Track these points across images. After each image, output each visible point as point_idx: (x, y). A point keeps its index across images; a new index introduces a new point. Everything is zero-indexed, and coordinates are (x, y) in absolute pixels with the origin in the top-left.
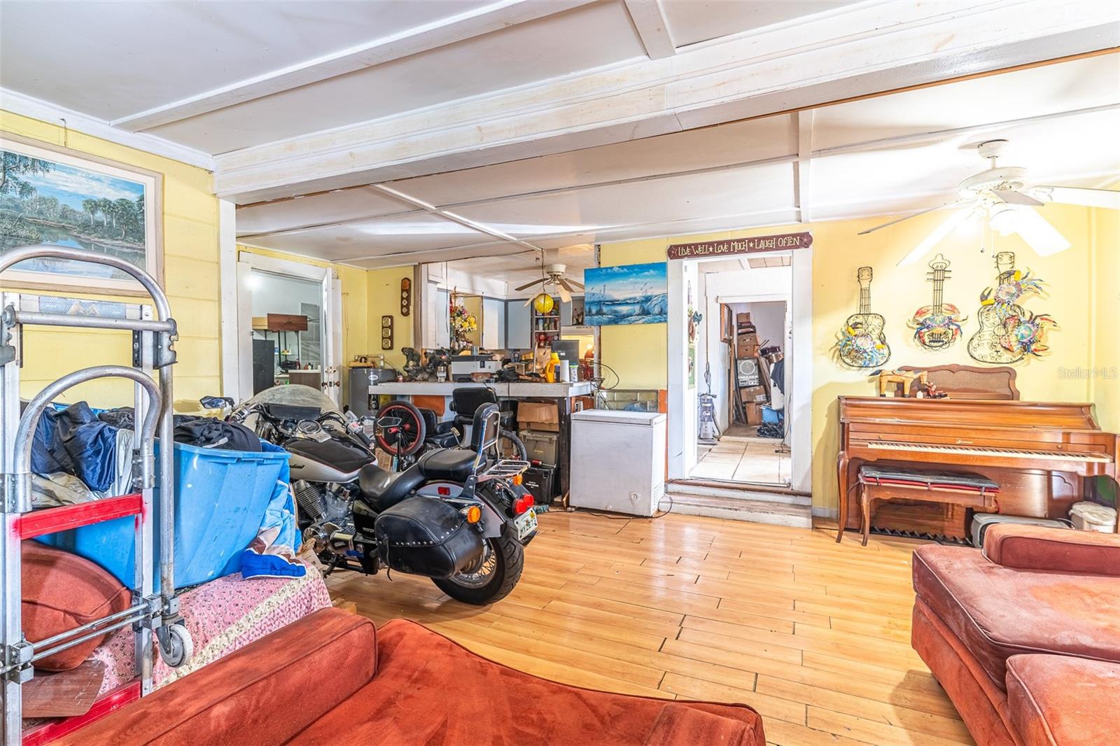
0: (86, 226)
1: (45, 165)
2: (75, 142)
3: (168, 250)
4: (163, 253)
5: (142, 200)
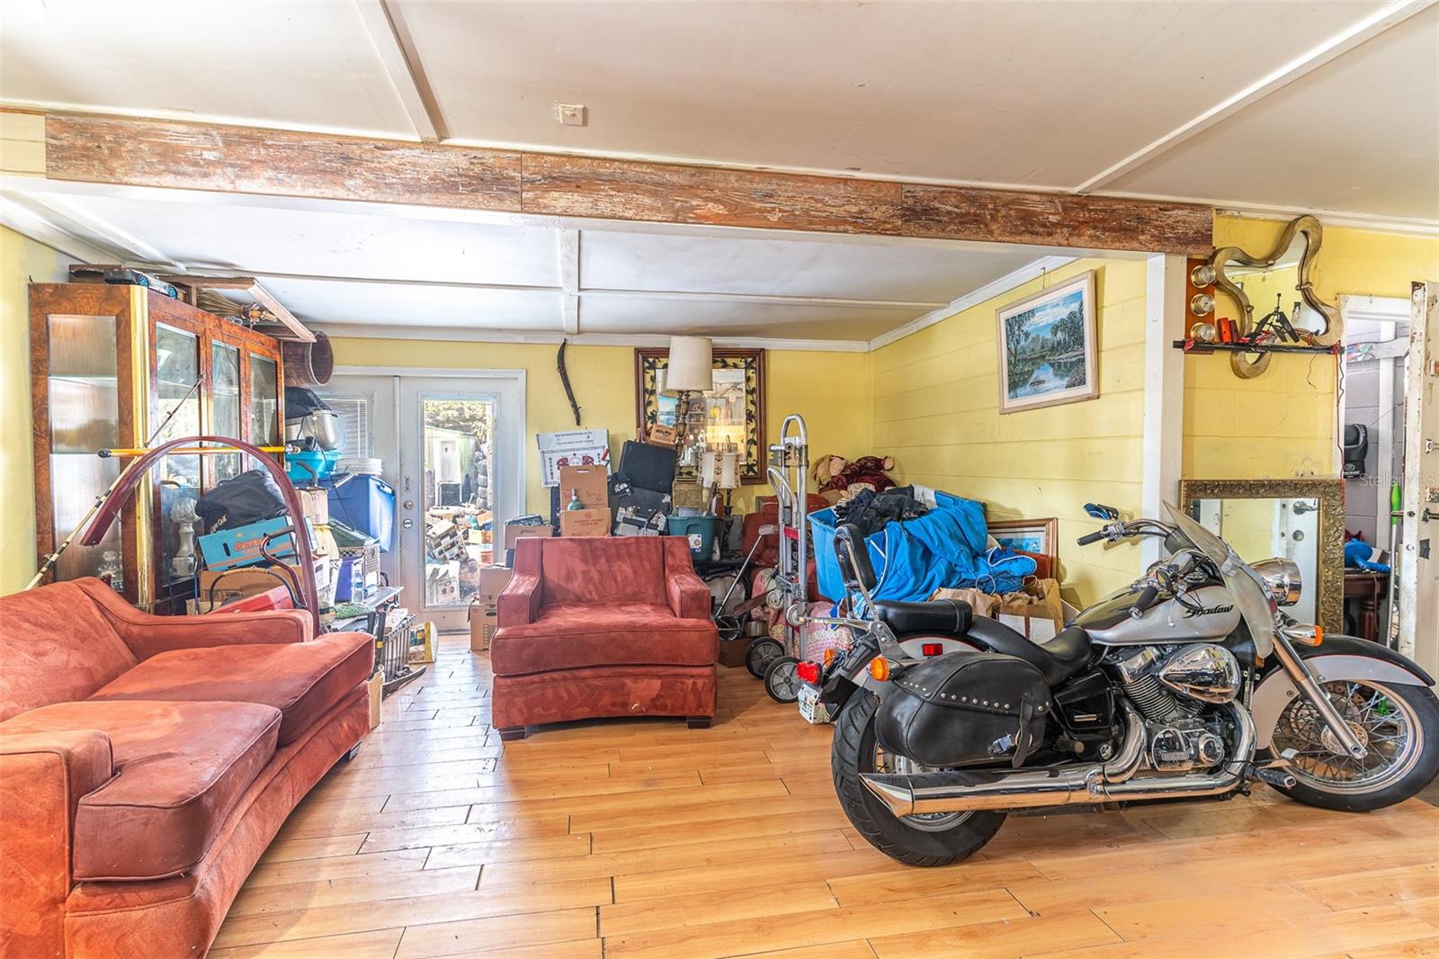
0: (1053, 350)
1: (1032, 312)
3: (1105, 345)
4: (1098, 351)
5: (1081, 305)
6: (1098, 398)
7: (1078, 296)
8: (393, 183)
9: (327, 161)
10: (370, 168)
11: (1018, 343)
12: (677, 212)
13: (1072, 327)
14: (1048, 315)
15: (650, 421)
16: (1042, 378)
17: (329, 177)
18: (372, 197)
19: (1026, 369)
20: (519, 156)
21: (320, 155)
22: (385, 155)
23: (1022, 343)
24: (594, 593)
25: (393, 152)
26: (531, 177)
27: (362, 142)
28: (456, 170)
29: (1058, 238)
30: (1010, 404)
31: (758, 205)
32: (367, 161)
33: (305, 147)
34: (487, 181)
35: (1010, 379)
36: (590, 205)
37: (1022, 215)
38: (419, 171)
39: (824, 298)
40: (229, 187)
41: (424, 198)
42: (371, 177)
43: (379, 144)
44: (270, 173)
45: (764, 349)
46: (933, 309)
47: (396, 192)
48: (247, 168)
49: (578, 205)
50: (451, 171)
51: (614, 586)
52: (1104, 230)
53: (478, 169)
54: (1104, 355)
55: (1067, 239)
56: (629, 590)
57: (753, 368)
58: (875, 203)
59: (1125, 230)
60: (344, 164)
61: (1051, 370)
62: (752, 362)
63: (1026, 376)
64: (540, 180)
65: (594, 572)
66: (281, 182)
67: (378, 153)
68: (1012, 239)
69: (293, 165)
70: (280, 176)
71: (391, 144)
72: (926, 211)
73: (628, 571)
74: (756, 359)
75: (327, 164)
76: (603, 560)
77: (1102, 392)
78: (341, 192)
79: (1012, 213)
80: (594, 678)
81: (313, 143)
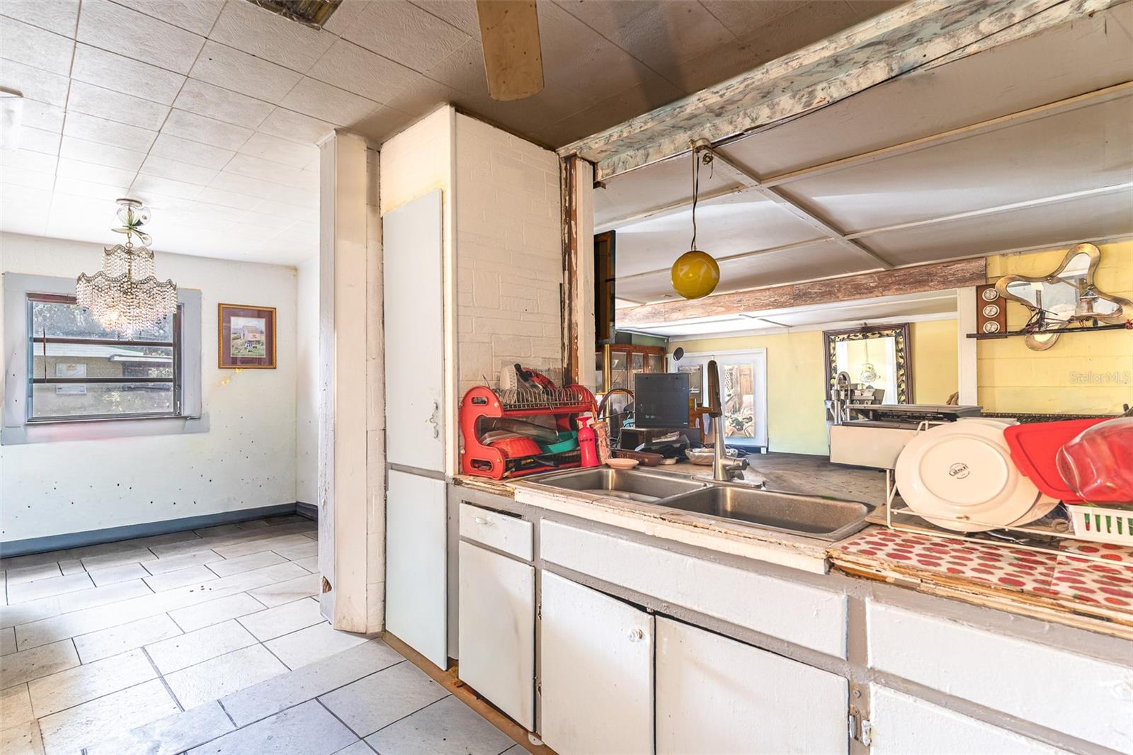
12: (709, 313)
29: (876, 293)
31: (736, 305)
37: (854, 286)
41: (642, 321)
52: (905, 284)
55: (882, 293)
57: (901, 335)
58: (781, 295)
59: (920, 282)
62: (900, 332)
68: (849, 298)
72: (804, 294)
79: (849, 286)
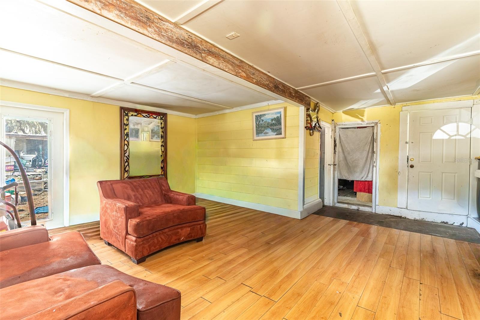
0: (271, 125)
1: (265, 115)
2: (271, 107)
3: (287, 126)
4: (285, 127)
5: (281, 115)
6: (285, 138)
7: (280, 112)
8: (164, 35)
9: (141, 16)
10: (156, 26)
11: (260, 122)
12: (236, 73)
13: (278, 120)
14: (270, 116)
15: (126, 136)
16: (267, 132)
17: (141, 24)
18: (157, 38)
19: (262, 129)
20: (201, 40)
21: (138, 13)
22: (162, 23)
23: (261, 122)
24: (140, 203)
25: (164, 23)
26: (204, 49)
27: (154, 14)
28: (184, 38)
30: (256, 138)
31: (252, 76)
32: (155, 22)
33: (132, 7)
34: (193, 46)
35: (256, 132)
36: (218, 64)
38: (173, 34)
39: (205, 101)
40: (99, 12)
41: (174, 45)
42: (157, 30)
43: (160, 18)
44: (117, 12)
45: (167, 113)
46: (227, 109)
47: (165, 39)
48: (107, 6)
49: (215, 63)
50: (183, 38)
51: (147, 199)
53: (190, 40)
54: (287, 128)
56: (153, 200)
57: (163, 120)
58: (270, 82)
60: (147, 20)
61: (271, 130)
62: (163, 117)
63: (262, 131)
64: (206, 51)
65: (138, 195)
66: (122, 18)
67: (159, 21)
69: (127, 13)
70: (122, 15)
71: (164, 19)
72: (278, 87)
73: (151, 193)
74: (163, 116)
75: (141, 18)
76: (140, 190)
77: (287, 137)
78: (145, 32)
79: (289, 91)
80: (169, 231)
81: (136, 6)
